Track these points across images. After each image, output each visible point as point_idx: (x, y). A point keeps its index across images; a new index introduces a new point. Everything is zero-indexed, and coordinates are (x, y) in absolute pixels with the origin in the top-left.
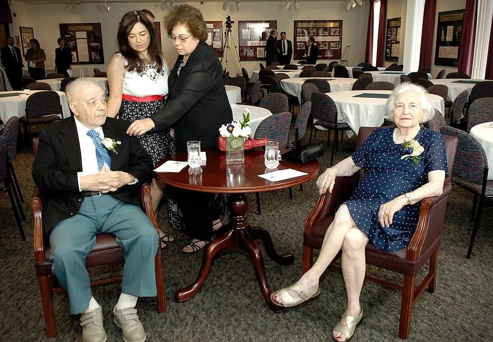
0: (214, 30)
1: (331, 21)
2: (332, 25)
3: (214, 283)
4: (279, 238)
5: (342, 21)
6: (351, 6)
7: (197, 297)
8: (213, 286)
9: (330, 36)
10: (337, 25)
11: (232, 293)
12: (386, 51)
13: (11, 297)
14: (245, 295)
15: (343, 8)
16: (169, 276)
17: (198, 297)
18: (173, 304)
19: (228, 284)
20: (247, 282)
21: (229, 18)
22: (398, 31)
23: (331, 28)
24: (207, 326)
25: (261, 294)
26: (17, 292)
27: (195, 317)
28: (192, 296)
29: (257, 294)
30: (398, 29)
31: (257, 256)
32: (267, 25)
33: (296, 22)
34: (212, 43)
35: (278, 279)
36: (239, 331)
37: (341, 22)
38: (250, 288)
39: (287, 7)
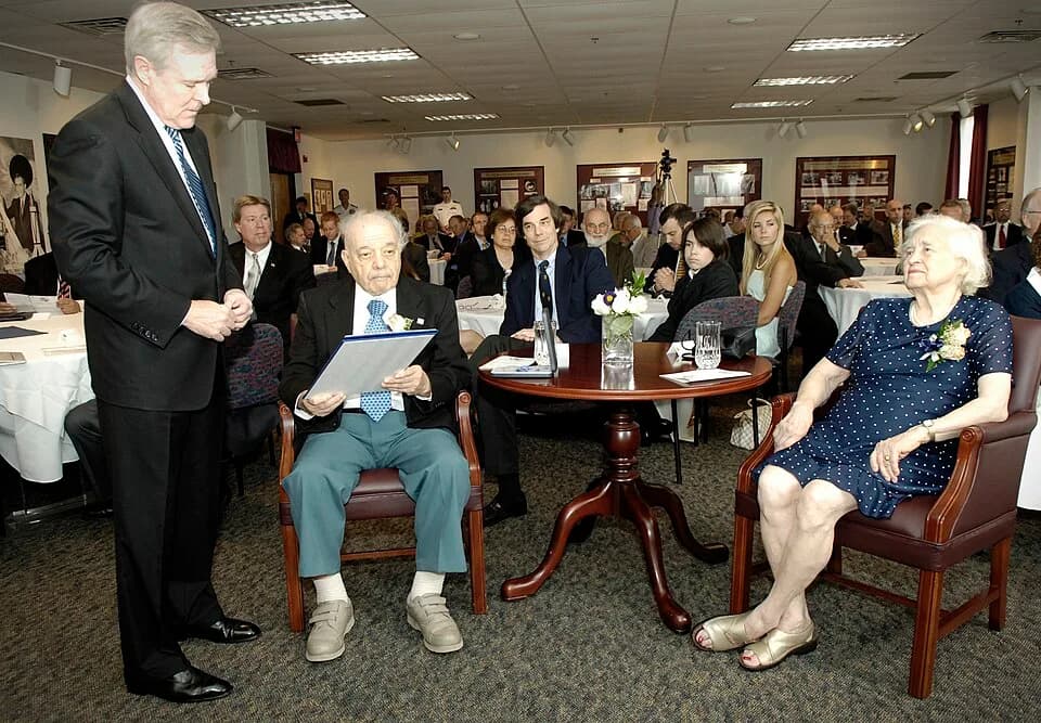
0: (642, 179)
1: (872, 158)
2: (873, 164)
3: (574, 579)
4: (708, 521)
5: (895, 156)
6: (913, 127)
7: (539, 597)
8: (572, 584)
9: (870, 185)
10: (885, 164)
11: (602, 596)
12: (986, 212)
13: (244, 568)
14: (626, 602)
15: (897, 130)
16: (498, 562)
17: (541, 597)
18: (497, 604)
19: (599, 582)
20: (633, 583)
21: (666, 153)
22: (1010, 173)
23: (872, 170)
24: (548, 640)
25: (655, 603)
26: (255, 563)
27: (530, 626)
28: (531, 593)
29: (648, 602)
30: (1011, 168)
31: (649, 533)
32: (743, 167)
33: (800, 161)
34: (637, 203)
35: (691, 583)
36: (604, 654)
37: (891, 159)
38: (637, 592)
39: (782, 132)
